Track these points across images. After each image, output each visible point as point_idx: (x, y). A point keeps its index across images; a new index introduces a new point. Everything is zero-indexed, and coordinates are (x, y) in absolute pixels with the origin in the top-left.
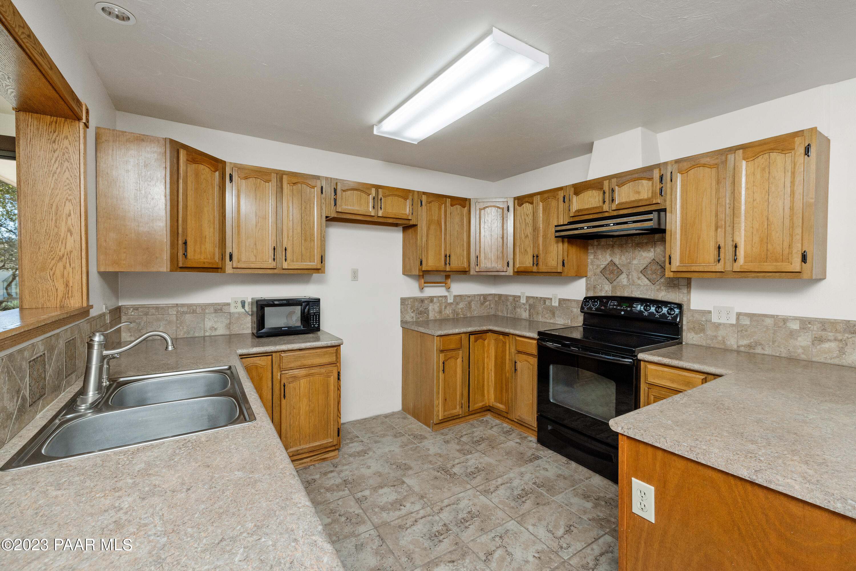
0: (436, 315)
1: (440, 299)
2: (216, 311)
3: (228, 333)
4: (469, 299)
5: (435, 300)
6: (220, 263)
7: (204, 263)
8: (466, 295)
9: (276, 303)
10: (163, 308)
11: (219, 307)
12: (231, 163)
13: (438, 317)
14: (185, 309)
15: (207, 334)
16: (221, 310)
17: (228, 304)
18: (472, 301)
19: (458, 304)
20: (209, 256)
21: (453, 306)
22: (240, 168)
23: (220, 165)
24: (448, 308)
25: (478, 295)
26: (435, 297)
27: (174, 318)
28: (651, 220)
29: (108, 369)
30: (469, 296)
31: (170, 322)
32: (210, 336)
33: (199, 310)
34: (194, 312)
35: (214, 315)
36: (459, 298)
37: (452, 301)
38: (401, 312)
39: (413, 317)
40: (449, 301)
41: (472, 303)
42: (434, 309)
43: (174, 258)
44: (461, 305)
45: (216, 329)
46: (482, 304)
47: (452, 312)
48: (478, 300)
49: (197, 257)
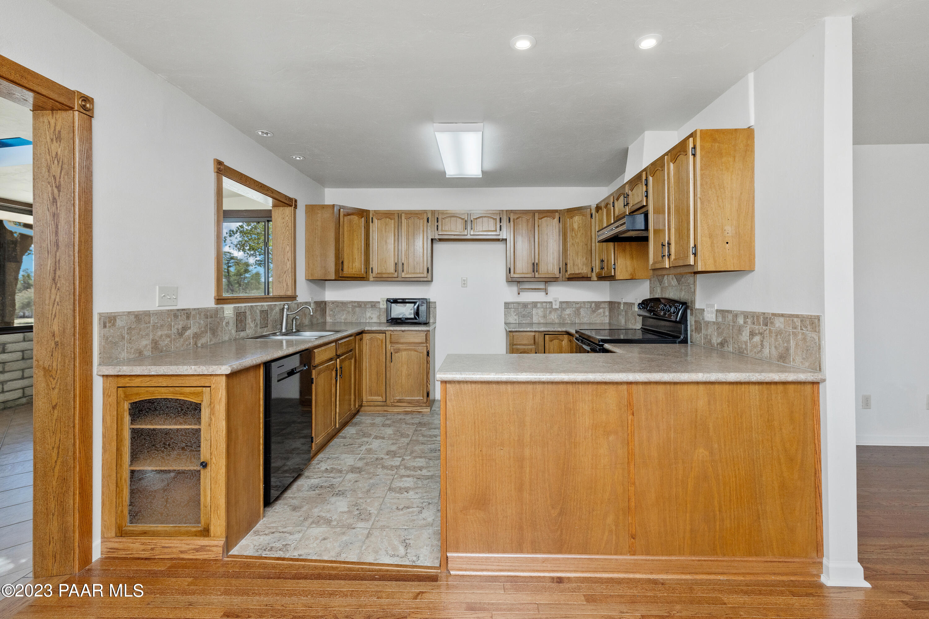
0: (540, 319)
1: (544, 304)
2: (372, 306)
3: (379, 322)
4: (578, 306)
5: (539, 305)
6: (365, 274)
7: (354, 274)
8: (574, 302)
9: (399, 301)
10: (345, 303)
11: (374, 304)
12: (372, 211)
13: (542, 321)
14: (356, 304)
15: (367, 321)
16: (375, 306)
17: (379, 302)
18: (580, 307)
19: (563, 309)
20: (357, 270)
21: (559, 312)
22: (376, 212)
23: (365, 214)
24: (553, 313)
25: (588, 302)
26: (539, 302)
27: (350, 309)
28: (624, 223)
29: (296, 324)
30: (577, 303)
31: (349, 312)
32: (369, 323)
33: (363, 306)
34: (360, 306)
35: (370, 309)
36: (565, 305)
37: (557, 307)
38: (505, 315)
39: (516, 320)
40: (554, 307)
41: (581, 310)
42: (537, 313)
43: (337, 272)
44: (568, 312)
45: (372, 318)
46: (594, 312)
47: (558, 318)
48: (589, 307)
49: (350, 270)
